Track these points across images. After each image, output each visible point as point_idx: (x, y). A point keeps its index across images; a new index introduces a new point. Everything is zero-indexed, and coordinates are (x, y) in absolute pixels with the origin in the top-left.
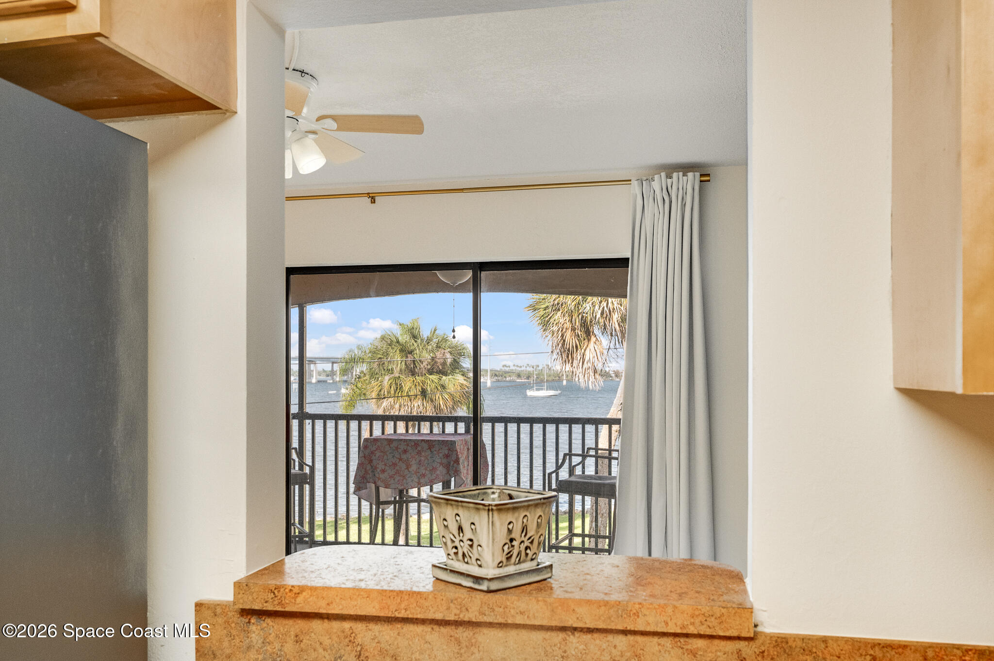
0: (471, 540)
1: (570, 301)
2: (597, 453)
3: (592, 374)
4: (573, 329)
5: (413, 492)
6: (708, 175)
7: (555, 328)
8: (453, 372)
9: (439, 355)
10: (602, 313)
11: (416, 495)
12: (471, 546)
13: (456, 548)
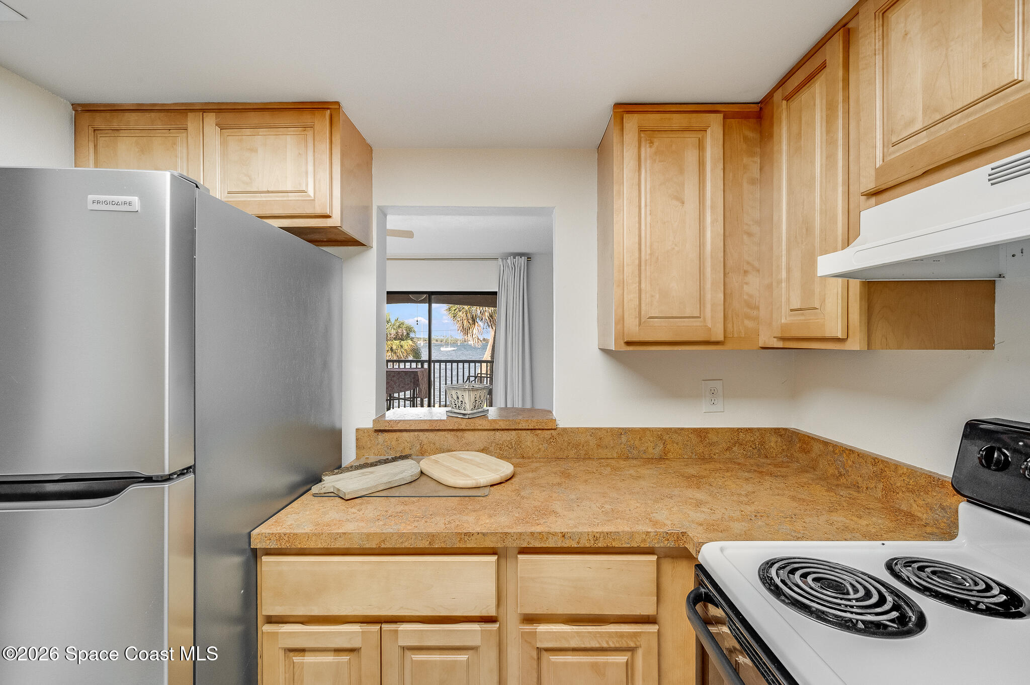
0: (462, 401)
1: (466, 307)
2: (481, 375)
3: (477, 340)
4: (468, 320)
5: (396, 395)
6: (530, 258)
7: (459, 319)
8: (406, 339)
9: (400, 331)
10: (481, 313)
11: (398, 397)
12: (462, 403)
13: (456, 404)
